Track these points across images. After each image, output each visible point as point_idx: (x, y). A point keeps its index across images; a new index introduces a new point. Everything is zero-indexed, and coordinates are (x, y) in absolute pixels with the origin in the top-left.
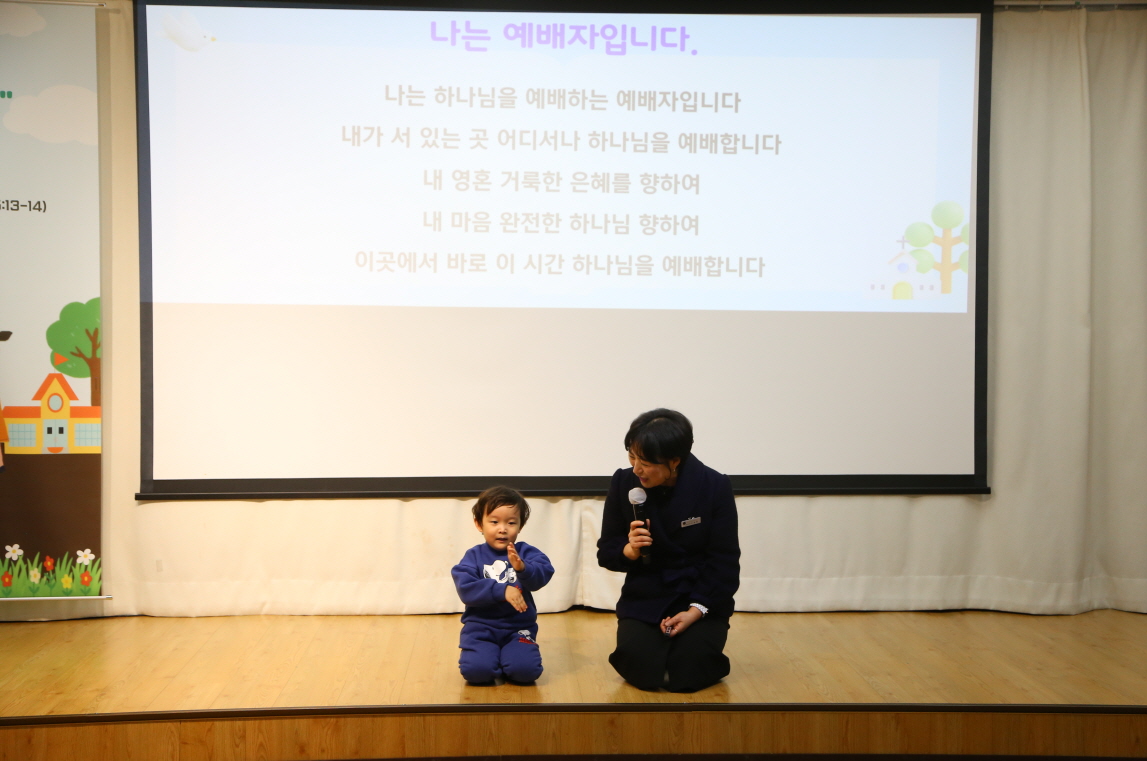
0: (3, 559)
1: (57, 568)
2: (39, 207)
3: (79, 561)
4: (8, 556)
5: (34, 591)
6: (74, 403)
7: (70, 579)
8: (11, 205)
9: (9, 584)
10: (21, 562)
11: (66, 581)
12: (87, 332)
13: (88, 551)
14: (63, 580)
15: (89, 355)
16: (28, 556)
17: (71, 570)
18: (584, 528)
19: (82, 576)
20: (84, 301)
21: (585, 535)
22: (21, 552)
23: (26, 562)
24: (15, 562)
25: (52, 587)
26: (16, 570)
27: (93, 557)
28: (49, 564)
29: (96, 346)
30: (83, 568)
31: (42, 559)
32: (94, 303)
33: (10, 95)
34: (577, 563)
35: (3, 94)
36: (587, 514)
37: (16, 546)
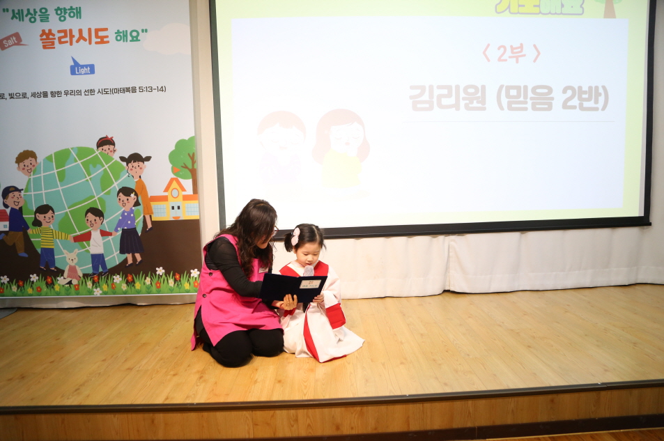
0: (156, 274)
1: (182, 279)
2: (162, 89)
3: (192, 275)
4: (158, 273)
5: (171, 290)
6: (184, 193)
7: (188, 285)
8: (148, 89)
9: (159, 287)
10: (164, 276)
11: (186, 286)
12: (189, 154)
13: (196, 270)
14: (185, 285)
15: (190, 167)
16: (167, 273)
17: (188, 280)
18: (450, 250)
19: (194, 283)
20: (187, 139)
21: (451, 254)
22: (164, 271)
23: (166, 276)
24: (161, 276)
25: (180, 288)
26: (162, 280)
27: (199, 273)
28: (178, 277)
29: (194, 162)
30: (194, 279)
31: (174, 275)
32: (192, 139)
33: (146, 31)
34: (447, 269)
35: (143, 31)
36: (452, 243)
37: (161, 268)
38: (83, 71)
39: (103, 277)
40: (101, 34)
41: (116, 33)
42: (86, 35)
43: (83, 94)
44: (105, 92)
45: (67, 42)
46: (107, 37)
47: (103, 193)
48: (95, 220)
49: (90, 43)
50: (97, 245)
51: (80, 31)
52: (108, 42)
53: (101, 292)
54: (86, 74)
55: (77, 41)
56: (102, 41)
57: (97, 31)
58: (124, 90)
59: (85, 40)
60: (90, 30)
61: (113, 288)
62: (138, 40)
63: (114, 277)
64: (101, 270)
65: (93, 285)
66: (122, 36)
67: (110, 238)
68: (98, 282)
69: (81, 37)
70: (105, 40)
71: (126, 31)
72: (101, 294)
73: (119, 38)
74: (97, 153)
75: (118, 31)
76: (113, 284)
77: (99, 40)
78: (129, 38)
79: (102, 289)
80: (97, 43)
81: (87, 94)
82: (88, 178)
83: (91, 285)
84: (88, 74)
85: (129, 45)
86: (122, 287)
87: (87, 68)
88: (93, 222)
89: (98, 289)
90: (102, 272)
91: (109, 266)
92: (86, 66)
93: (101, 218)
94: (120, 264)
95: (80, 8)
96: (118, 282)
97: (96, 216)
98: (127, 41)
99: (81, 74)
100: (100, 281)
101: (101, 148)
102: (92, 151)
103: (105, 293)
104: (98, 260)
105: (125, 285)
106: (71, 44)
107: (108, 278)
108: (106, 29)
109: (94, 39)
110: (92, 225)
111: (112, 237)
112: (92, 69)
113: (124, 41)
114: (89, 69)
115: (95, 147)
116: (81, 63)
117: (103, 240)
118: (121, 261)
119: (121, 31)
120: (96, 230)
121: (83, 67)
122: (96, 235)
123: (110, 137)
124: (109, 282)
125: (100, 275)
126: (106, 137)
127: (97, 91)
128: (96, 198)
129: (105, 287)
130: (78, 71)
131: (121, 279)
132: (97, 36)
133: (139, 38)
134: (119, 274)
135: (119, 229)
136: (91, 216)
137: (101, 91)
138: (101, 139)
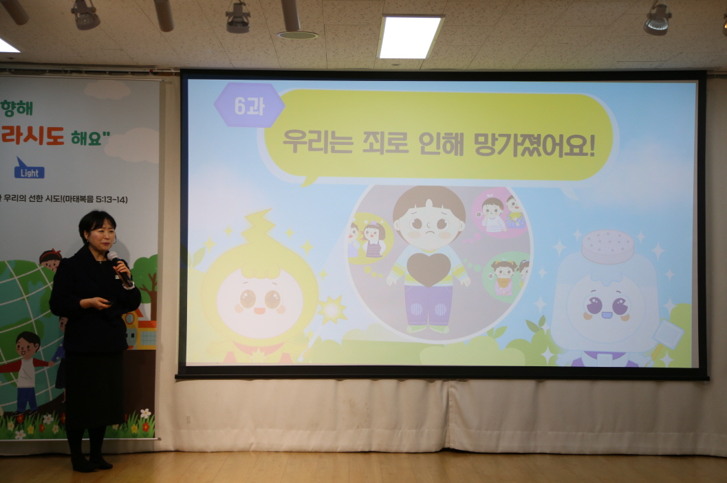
1: (129, 421)
2: (123, 200)
3: (142, 416)
5: (114, 434)
6: (141, 319)
7: (137, 427)
8: (107, 199)
11: (134, 429)
12: (150, 275)
13: (147, 410)
14: (132, 428)
15: (150, 290)
17: (137, 422)
18: (450, 399)
19: (144, 425)
20: (148, 257)
21: (450, 403)
25: (125, 432)
27: (150, 413)
29: (154, 283)
30: (144, 420)
32: (154, 258)
33: (108, 134)
34: (446, 421)
35: (104, 134)
36: (452, 390)
38: (30, 174)
40: (54, 133)
41: (72, 134)
42: (36, 133)
43: (28, 200)
44: (55, 199)
45: (12, 140)
46: (62, 137)
47: (42, 315)
48: (28, 347)
49: (41, 143)
50: (26, 377)
51: (30, 129)
53: (24, 435)
54: (33, 177)
55: (26, 140)
56: (56, 141)
57: (50, 130)
58: (78, 198)
59: (35, 139)
60: (41, 129)
61: (41, 430)
62: (98, 144)
63: (45, 417)
64: (28, 407)
65: (15, 426)
66: (79, 138)
67: (45, 368)
68: (23, 423)
69: (30, 136)
70: (59, 140)
71: (86, 133)
72: (24, 438)
73: (76, 140)
75: (76, 132)
76: (41, 425)
77: (52, 140)
78: (89, 141)
79: (26, 432)
80: (49, 143)
81: (32, 200)
82: (25, 297)
83: (13, 426)
84: (36, 177)
85: (87, 149)
86: (53, 430)
87: (35, 171)
88: (26, 349)
89: (22, 431)
90: (29, 410)
91: (40, 403)
92: (35, 169)
93: (37, 344)
94: (54, 400)
95: (31, 103)
96: (49, 423)
97: (30, 342)
98: (85, 144)
99: (27, 177)
100: (25, 421)
101: (45, 263)
102: (33, 266)
103: (29, 436)
104: (26, 395)
105: (57, 427)
106: (18, 142)
107: (36, 418)
108: (61, 129)
109: (46, 139)
110: (23, 353)
111: (48, 367)
112: (41, 173)
113: (82, 144)
114: (37, 172)
115: (37, 262)
116: (28, 164)
117: (36, 371)
118: (55, 397)
119: (79, 132)
120: (27, 358)
121: (30, 169)
123: (56, 250)
124: (37, 423)
126: (53, 251)
127: (45, 198)
128: (33, 320)
129: (31, 430)
130: (24, 174)
131: (52, 419)
132: (49, 136)
133: (100, 142)
134: (51, 413)
135: (58, 358)
137: (50, 198)
138: (45, 253)
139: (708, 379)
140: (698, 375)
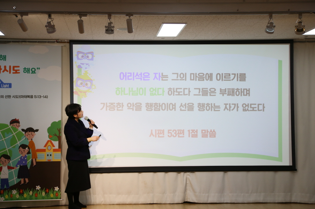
0: (35, 189)
1: (49, 192)
2: (46, 97)
3: (55, 190)
4: (37, 189)
5: (43, 198)
6: (54, 148)
7: (53, 195)
8: (39, 97)
9: (37, 196)
10: (40, 190)
11: (52, 195)
12: (58, 129)
13: (57, 187)
14: (51, 195)
15: (58, 135)
16: (42, 189)
17: (53, 192)
18: (187, 180)
19: (56, 194)
20: (57, 121)
21: (187, 182)
22: (40, 188)
23: (41, 190)
24: (39, 190)
25: (48, 197)
26: (39, 192)
27: (58, 189)
28: (47, 191)
29: (60, 133)
30: (56, 192)
31: (45, 190)
32: (60, 122)
33: (39, 68)
34: (185, 190)
35: (37, 68)
36: (188, 176)
37: (39, 186)
38: (5, 86)
39: (6, 191)
40: (16, 69)
41: (24, 69)
42: (8, 69)
43: (4, 97)
44: (16, 97)
46: (19, 70)
47: (11, 147)
48: (5, 161)
49: (10, 73)
50: (5, 174)
51: (5, 67)
52: (19, 73)
53: (4, 199)
54: (7, 88)
55: (3, 72)
56: (16, 72)
57: (14, 67)
58: (26, 96)
59: (7, 71)
60: (10, 67)
61: (11, 197)
62: (35, 73)
63: (13, 191)
64: (5, 187)
66: (26, 70)
67: (13, 170)
68: (3, 194)
69: (5, 70)
70: (18, 72)
71: (29, 68)
72: (4, 200)
73: (25, 71)
74: (10, 127)
75: (25, 68)
76: (11, 194)
77: (15, 72)
78: (31, 72)
79: (5, 198)
80: (13, 73)
81: (6, 97)
82: (4, 139)
84: (8, 88)
85: (30, 75)
86: (17, 196)
87: (7, 85)
88: (4, 162)
89: (3, 197)
90: (6, 188)
91: (10, 185)
92: (7, 84)
93: (9, 160)
94: (17, 184)
95: (6, 56)
96: (15, 193)
97: (6, 159)
98: (29, 73)
99: (4, 88)
101: (12, 124)
102: (7, 126)
103: (6, 200)
104: (5, 181)
105: (18, 195)
107: (9, 192)
108: (19, 67)
109: (12, 71)
110: (3, 163)
111: (14, 169)
112: (10, 86)
113: (28, 73)
115: (9, 124)
116: (4, 82)
117: (9, 171)
118: (17, 182)
119: (26, 68)
120: (5, 166)
121: (5, 84)
122: (5, 169)
123: (17, 119)
124: (9, 194)
125: (5, 190)
126: (16, 119)
127: (12, 96)
128: (7, 149)
129: (7, 196)
130: (3, 86)
132: (14, 70)
133: (35, 72)
134: (15, 189)
135: (18, 165)
136: (3, 159)
137: (14, 96)
138: (12, 120)
139: (296, 170)
140: (292, 168)
